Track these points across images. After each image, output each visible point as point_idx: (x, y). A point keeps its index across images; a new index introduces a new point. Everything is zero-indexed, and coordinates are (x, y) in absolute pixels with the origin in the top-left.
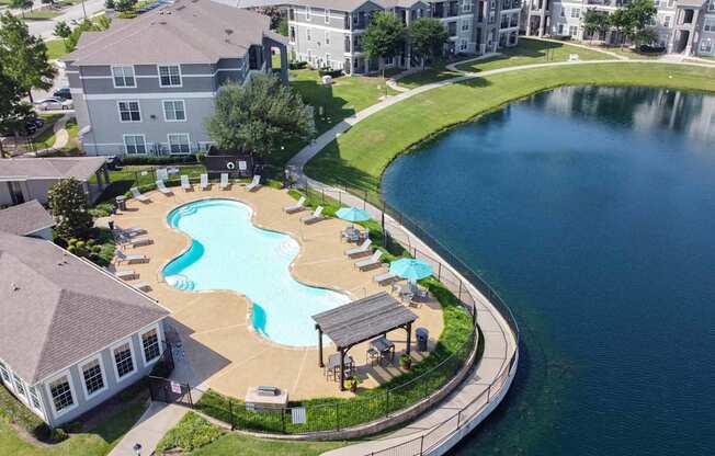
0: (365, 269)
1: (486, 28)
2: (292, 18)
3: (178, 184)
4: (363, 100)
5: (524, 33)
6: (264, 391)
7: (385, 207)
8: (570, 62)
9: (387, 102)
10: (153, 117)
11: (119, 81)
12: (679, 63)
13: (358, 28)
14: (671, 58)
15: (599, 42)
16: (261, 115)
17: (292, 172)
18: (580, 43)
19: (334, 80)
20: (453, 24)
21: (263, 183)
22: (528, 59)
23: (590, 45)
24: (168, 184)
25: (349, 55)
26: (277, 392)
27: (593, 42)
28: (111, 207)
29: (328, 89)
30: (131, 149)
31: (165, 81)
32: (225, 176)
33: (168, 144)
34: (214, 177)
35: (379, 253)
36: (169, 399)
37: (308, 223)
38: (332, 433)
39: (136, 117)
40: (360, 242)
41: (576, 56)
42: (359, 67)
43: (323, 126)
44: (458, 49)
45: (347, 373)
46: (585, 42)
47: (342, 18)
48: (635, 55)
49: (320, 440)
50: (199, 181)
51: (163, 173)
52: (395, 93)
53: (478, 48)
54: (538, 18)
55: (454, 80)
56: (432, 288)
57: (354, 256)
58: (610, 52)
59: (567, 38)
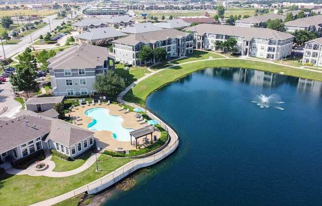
0: (141, 124)
1: (181, 48)
2: (114, 46)
3: (85, 104)
4: (140, 75)
5: (196, 48)
6: (119, 148)
7: (146, 108)
8: (209, 59)
9: (147, 76)
10: (76, 84)
11: (66, 74)
12: (245, 59)
13: (137, 50)
14: (243, 57)
15: (220, 51)
16: (110, 83)
17: (119, 99)
18: (214, 52)
19: (130, 68)
20: (169, 47)
21: (111, 103)
22: (196, 58)
23: (217, 52)
24: (83, 104)
25: (134, 59)
26: (122, 149)
27: (218, 51)
28: (68, 111)
29: (127, 71)
30: (69, 94)
31: (80, 73)
32: (99, 101)
33: (80, 92)
34: (96, 101)
35: (145, 120)
36: (97, 152)
37: (126, 113)
38: (135, 156)
39: (71, 84)
40: (140, 117)
41: (211, 57)
42: (138, 63)
43: (127, 85)
44: (172, 56)
45: (137, 145)
46: (216, 51)
47: (132, 47)
48: (231, 56)
49: (132, 158)
50: (91, 103)
51: (81, 101)
52: (150, 72)
53: (179, 55)
54: (200, 43)
55: (170, 67)
56: (158, 127)
57: (138, 121)
58: (223, 55)
59: (210, 50)
